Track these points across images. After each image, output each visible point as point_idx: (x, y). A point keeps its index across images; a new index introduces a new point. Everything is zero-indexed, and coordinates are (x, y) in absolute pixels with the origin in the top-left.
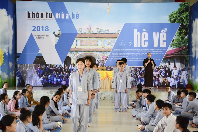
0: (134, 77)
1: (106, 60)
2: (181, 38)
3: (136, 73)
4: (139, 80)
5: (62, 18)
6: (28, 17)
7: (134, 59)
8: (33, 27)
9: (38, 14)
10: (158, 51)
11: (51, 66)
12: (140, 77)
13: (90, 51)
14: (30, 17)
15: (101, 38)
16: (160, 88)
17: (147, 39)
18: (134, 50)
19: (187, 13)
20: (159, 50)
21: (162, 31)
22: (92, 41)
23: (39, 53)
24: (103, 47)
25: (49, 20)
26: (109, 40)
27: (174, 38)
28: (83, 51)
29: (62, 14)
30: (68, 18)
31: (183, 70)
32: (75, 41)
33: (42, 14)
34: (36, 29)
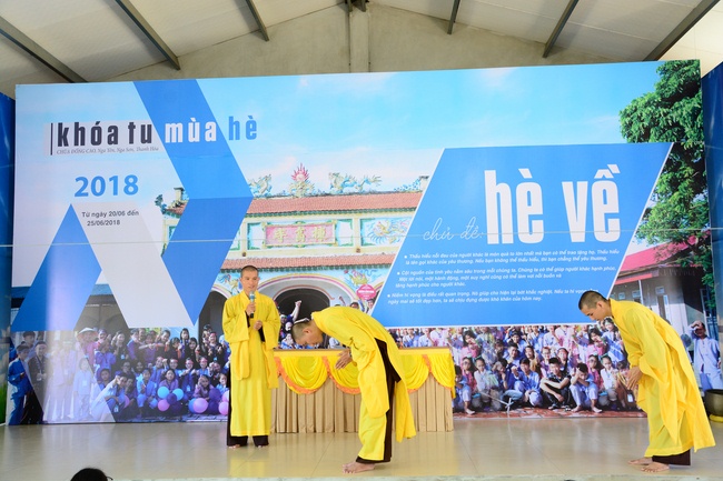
0: (496, 371)
1: (374, 300)
2: (680, 201)
3: (500, 354)
4: (518, 384)
5: (191, 139)
6: (60, 145)
7: (489, 296)
8: (77, 180)
9: (100, 129)
10: (589, 256)
11: (148, 335)
12: (519, 369)
13: (304, 268)
14: (66, 144)
15: (350, 211)
16: (608, 413)
17: (538, 208)
18: (487, 255)
19: (695, 102)
20: (593, 253)
21: (600, 174)
22: (312, 226)
23: (98, 282)
24: (358, 251)
25: (139, 149)
26: (382, 220)
27: (650, 204)
28: (277, 269)
29: (191, 125)
30: (214, 139)
31: (699, 334)
32: (243, 227)
33: (114, 130)
34: (88, 189)
